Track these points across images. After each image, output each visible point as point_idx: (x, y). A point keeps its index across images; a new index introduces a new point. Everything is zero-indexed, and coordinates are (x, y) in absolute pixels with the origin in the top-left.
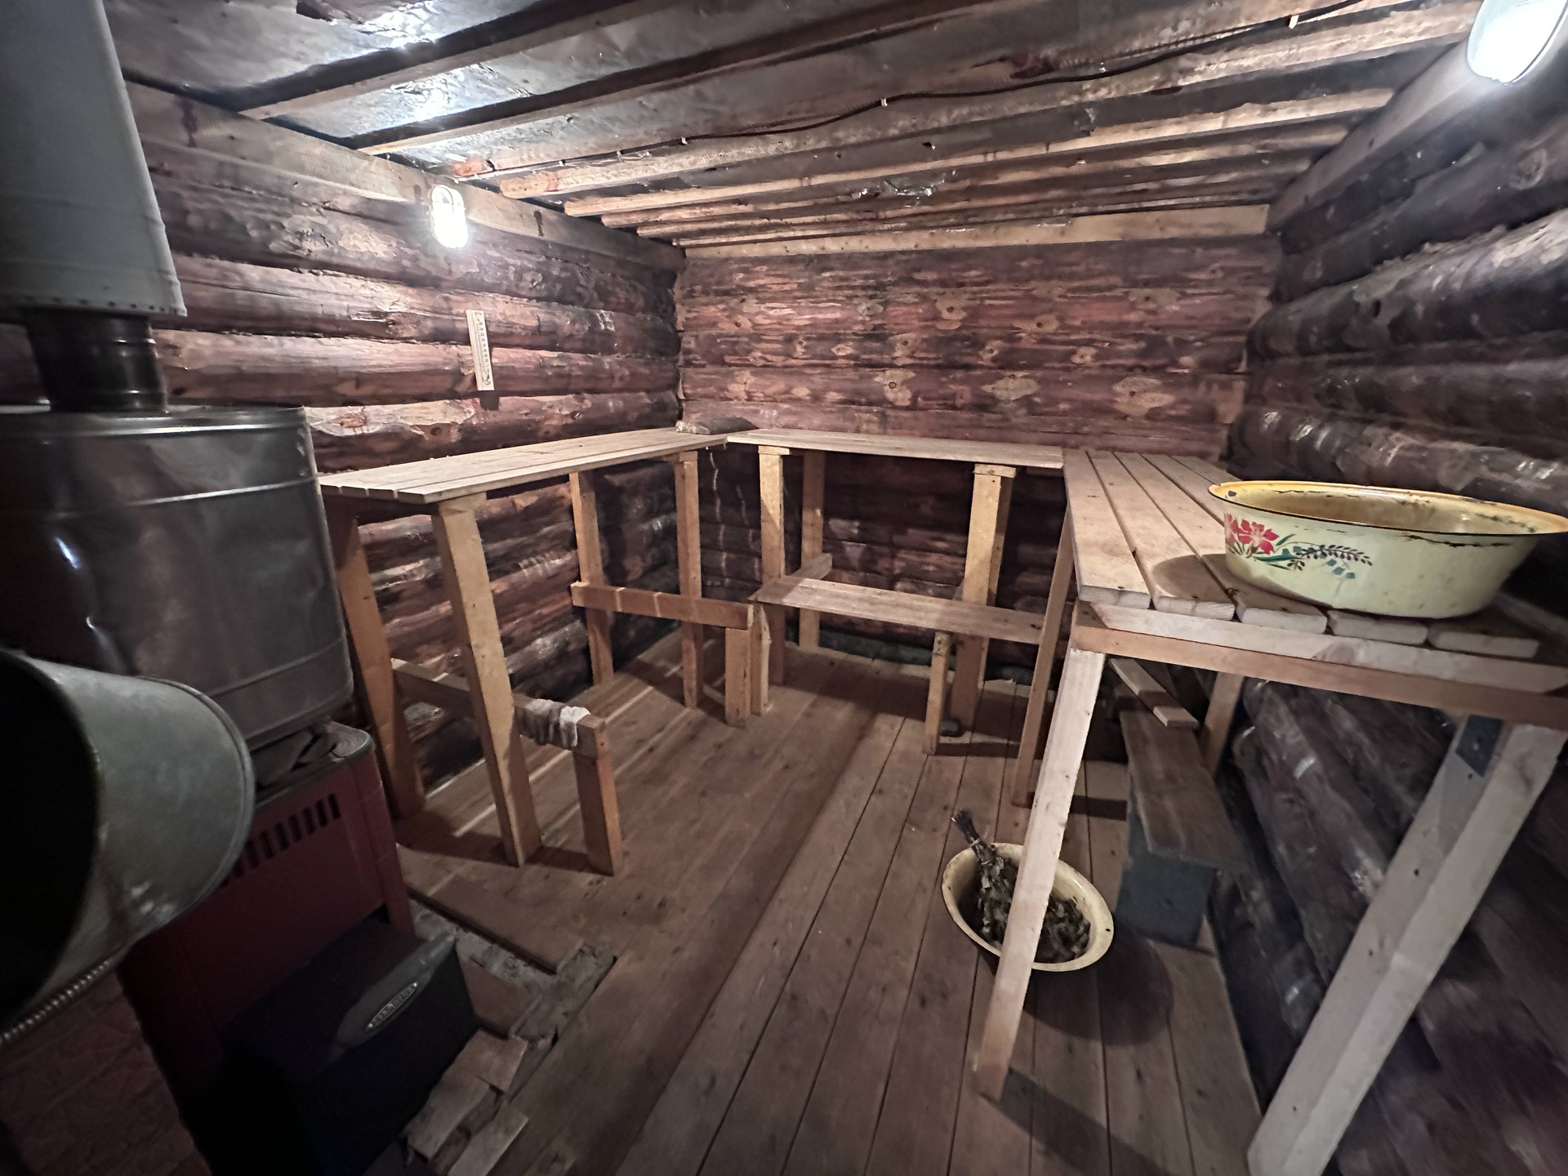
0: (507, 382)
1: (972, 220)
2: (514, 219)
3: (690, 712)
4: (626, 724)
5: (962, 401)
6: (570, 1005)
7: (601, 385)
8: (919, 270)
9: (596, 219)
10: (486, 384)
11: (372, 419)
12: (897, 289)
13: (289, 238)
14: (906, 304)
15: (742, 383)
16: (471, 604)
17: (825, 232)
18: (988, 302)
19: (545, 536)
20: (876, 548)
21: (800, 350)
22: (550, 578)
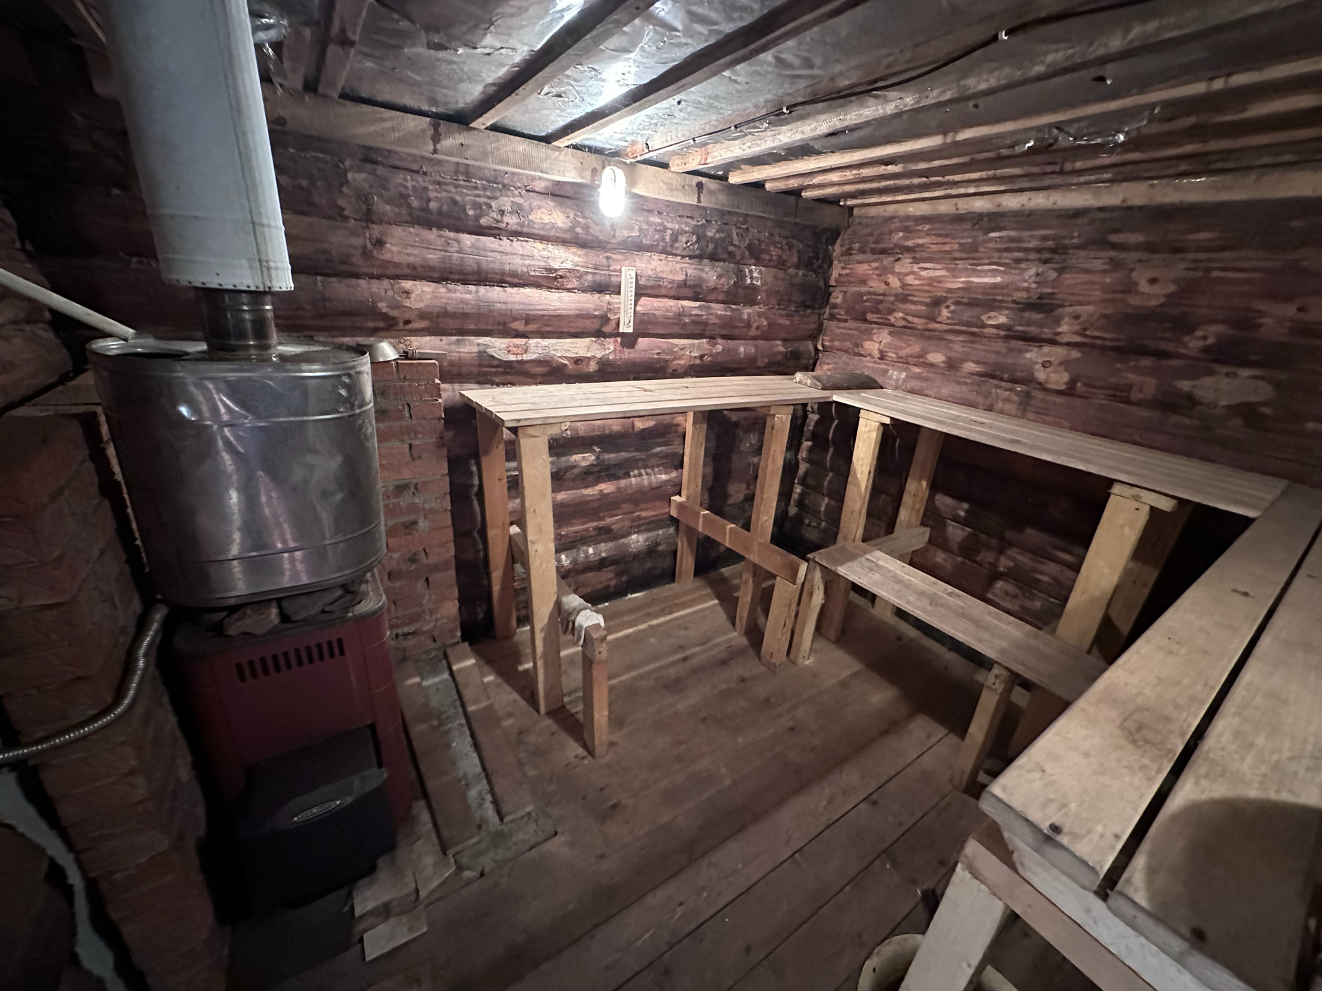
0: (645, 326)
1: (1214, 166)
2: (676, 190)
3: (736, 637)
4: (679, 627)
5: (1140, 396)
6: (501, 854)
7: (736, 332)
8: (1117, 231)
9: (759, 185)
10: (627, 328)
11: (532, 349)
12: (1082, 253)
13: (494, 215)
14: (1088, 271)
15: (878, 342)
16: (532, 510)
17: (1002, 188)
18: (1215, 274)
19: (656, 455)
20: (983, 537)
21: (945, 313)
22: (652, 489)
